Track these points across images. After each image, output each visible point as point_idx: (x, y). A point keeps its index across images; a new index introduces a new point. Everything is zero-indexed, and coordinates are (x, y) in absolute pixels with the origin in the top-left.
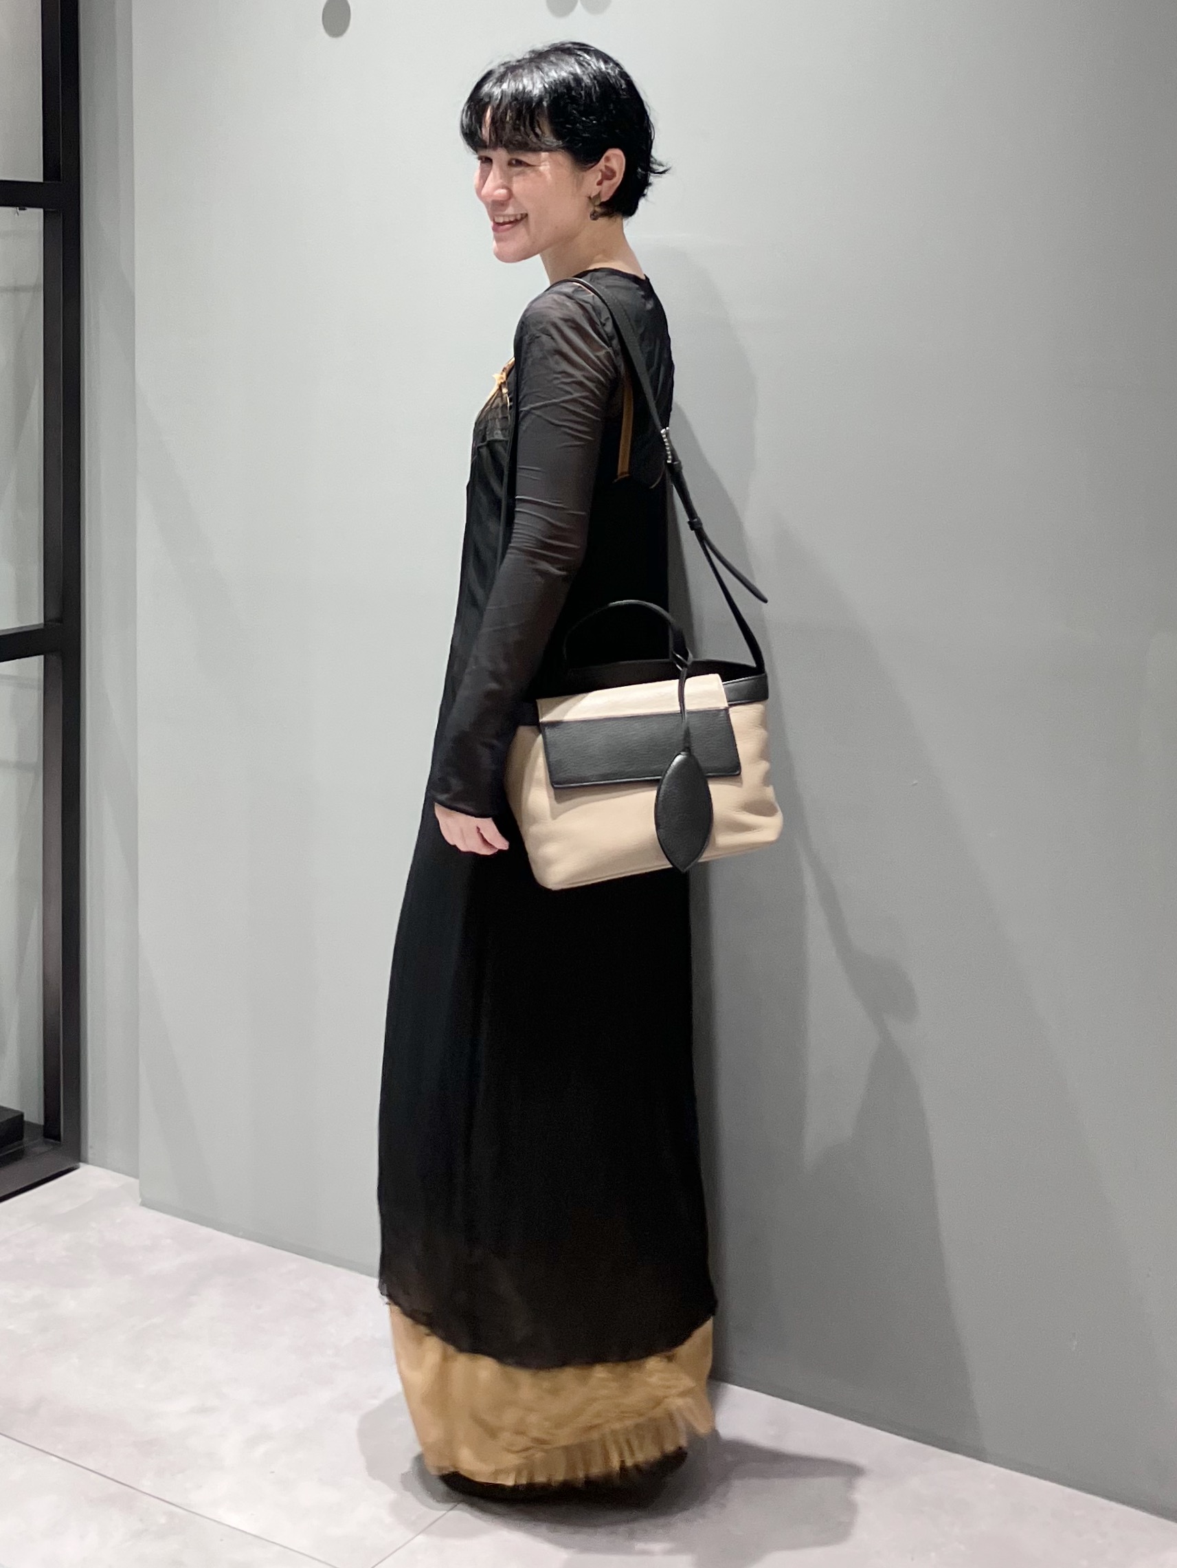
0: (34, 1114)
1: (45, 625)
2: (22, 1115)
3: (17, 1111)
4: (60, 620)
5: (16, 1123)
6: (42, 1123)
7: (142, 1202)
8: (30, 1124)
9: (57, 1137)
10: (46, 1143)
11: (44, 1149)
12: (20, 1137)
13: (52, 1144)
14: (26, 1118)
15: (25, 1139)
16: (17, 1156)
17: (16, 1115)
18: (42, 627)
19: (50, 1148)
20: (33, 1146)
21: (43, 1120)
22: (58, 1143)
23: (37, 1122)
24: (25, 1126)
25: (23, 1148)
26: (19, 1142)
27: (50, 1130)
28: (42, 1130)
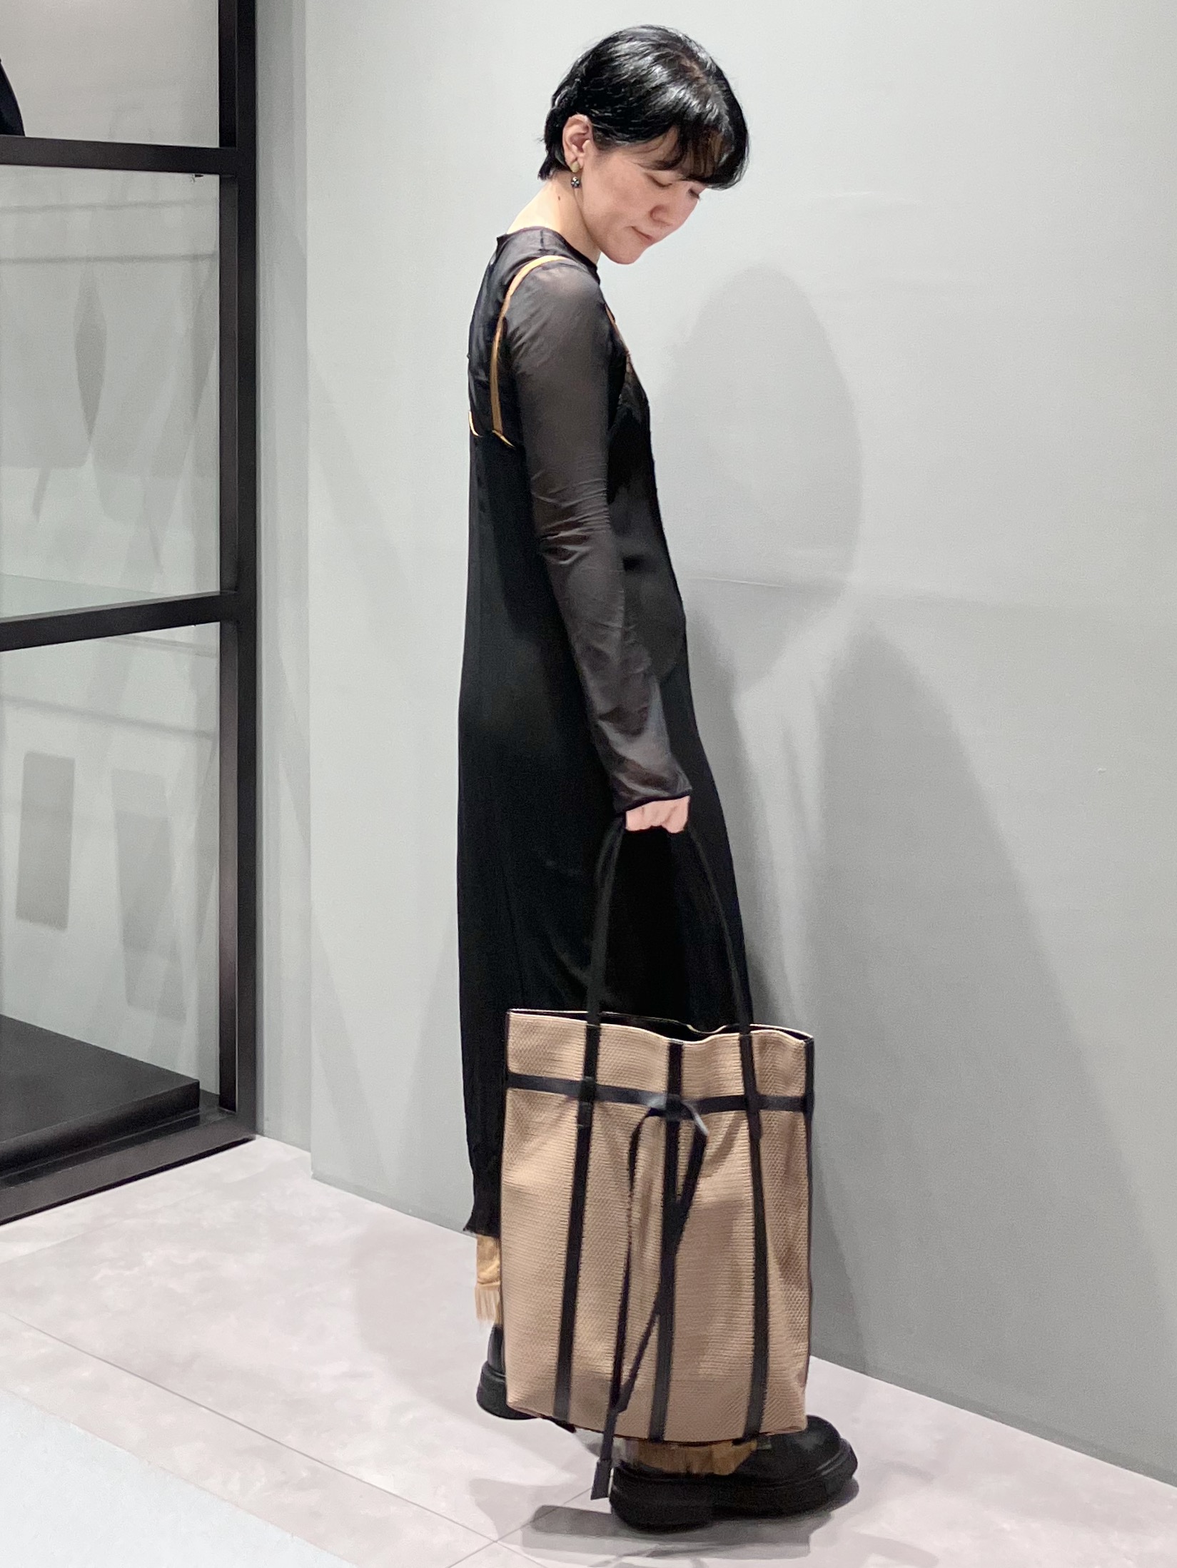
0: (210, 1084)
1: (221, 593)
2: (198, 1083)
3: (195, 1080)
4: (236, 588)
5: (192, 1092)
6: (218, 1093)
7: (313, 1175)
8: (206, 1092)
9: (233, 1108)
10: (221, 1112)
11: (218, 1117)
12: (198, 1105)
13: (229, 1114)
14: (201, 1087)
15: (202, 1107)
16: (194, 1122)
17: (193, 1083)
18: (218, 594)
19: (225, 1117)
20: (208, 1114)
21: (218, 1090)
22: (233, 1112)
23: (214, 1092)
24: (201, 1094)
25: (199, 1116)
26: (196, 1110)
27: (226, 1100)
28: (218, 1099)
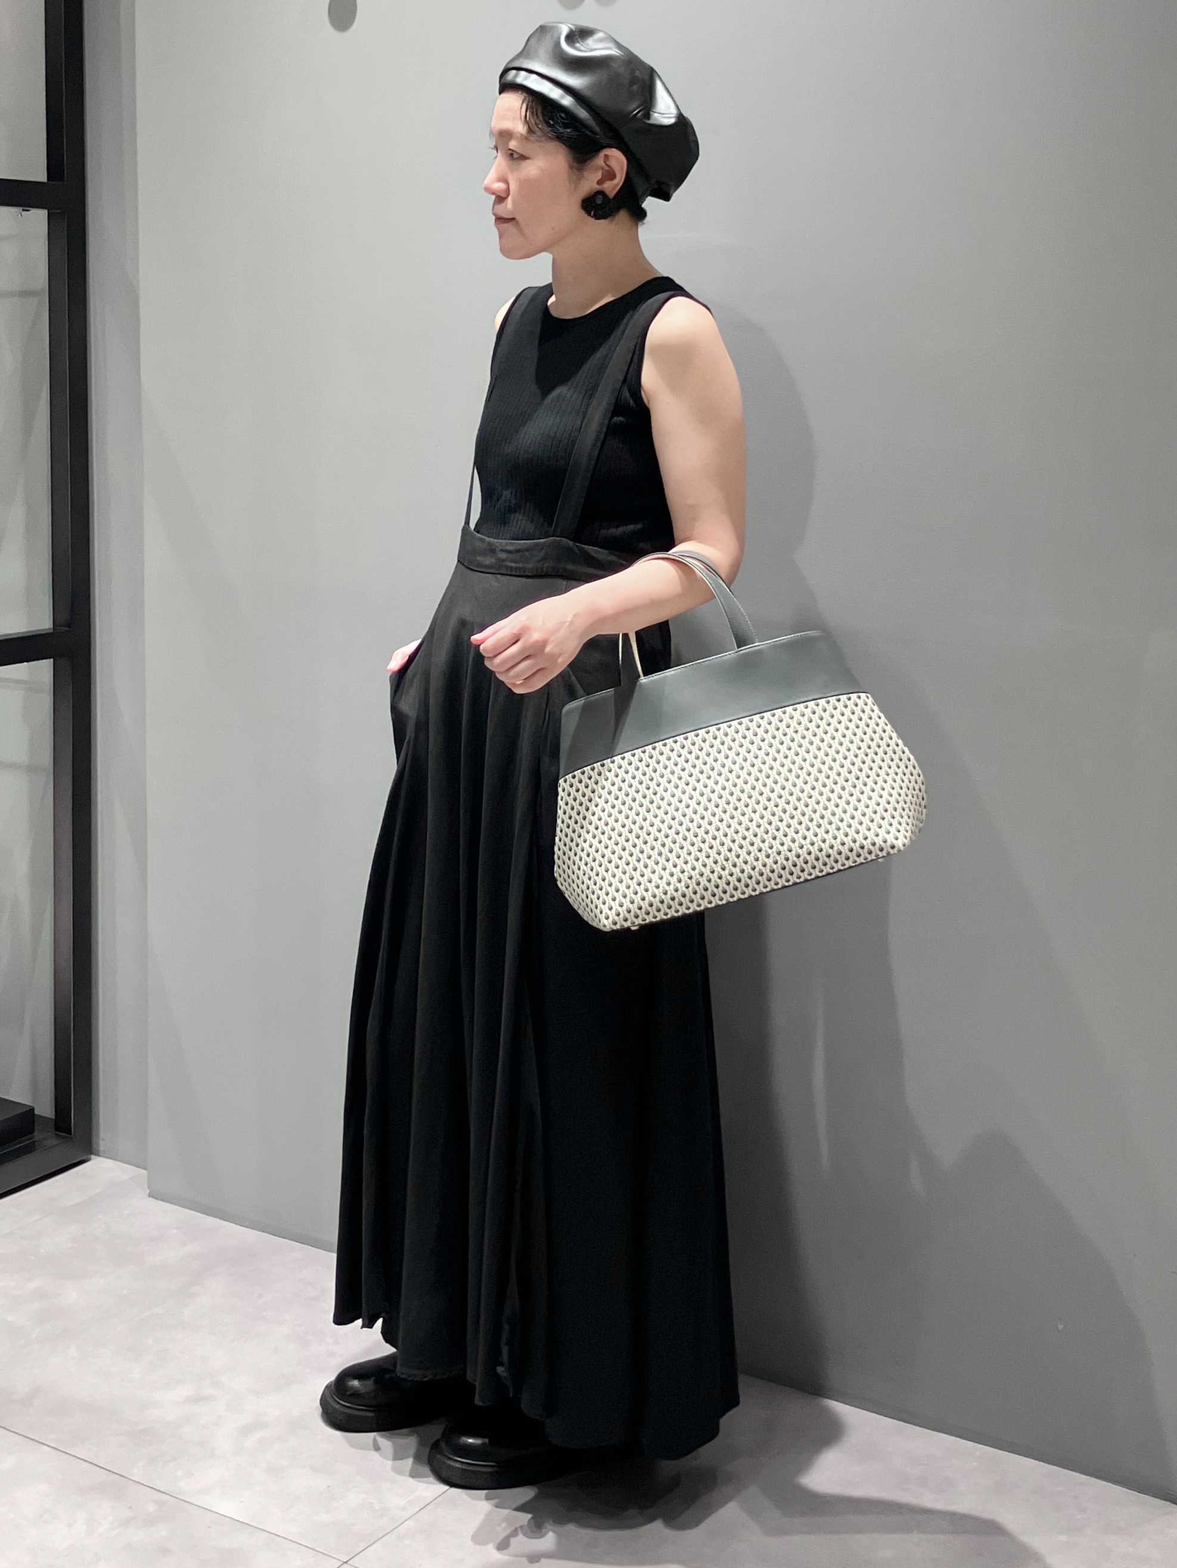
0: (45, 1108)
2: (33, 1109)
3: (30, 1106)
5: (27, 1119)
6: (54, 1117)
7: (150, 1193)
8: (40, 1116)
9: (68, 1131)
10: (56, 1134)
11: (54, 1142)
12: (32, 1131)
13: (65, 1137)
14: (36, 1112)
15: (35, 1133)
16: (30, 1149)
17: (28, 1109)
19: (60, 1141)
20: (44, 1139)
21: (54, 1113)
22: (69, 1136)
23: (49, 1116)
24: (36, 1118)
25: (34, 1142)
26: (30, 1136)
27: (62, 1124)
28: (54, 1122)
